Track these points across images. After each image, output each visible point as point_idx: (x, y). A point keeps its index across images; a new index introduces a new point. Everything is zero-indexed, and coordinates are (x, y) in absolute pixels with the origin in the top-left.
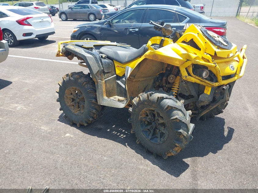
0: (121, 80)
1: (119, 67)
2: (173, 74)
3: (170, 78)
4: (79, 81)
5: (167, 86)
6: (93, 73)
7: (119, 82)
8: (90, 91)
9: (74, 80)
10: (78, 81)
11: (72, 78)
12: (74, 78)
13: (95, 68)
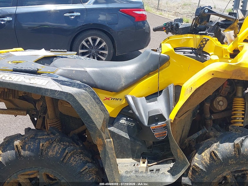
0: (116, 124)
1: (108, 99)
2: (221, 96)
3: (219, 102)
4: (50, 153)
5: (212, 117)
6: (96, 127)
7: (112, 129)
8: (87, 170)
9: (32, 154)
10: (47, 154)
11: (27, 152)
12: (32, 151)
13: (97, 116)
